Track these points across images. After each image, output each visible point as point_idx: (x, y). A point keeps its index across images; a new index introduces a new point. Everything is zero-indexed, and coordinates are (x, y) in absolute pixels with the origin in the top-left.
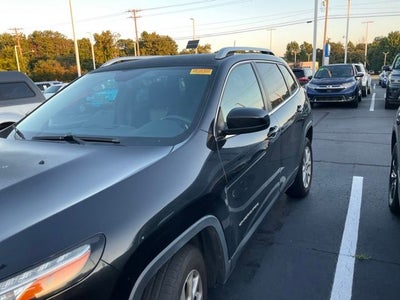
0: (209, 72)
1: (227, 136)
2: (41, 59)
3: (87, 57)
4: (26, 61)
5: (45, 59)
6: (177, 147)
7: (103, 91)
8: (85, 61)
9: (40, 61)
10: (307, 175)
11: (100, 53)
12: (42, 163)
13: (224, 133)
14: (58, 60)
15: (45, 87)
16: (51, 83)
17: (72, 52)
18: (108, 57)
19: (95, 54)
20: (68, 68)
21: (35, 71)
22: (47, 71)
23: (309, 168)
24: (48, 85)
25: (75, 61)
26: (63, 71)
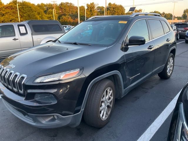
0: (126, 22)
1: (129, 46)
2: (63, 15)
3: (83, 15)
4: (57, 15)
5: (65, 15)
6: (109, 47)
7: (89, 30)
8: (82, 17)
9: (63, 16)
10: (170, 70)
11: (89, 13)
12: (67, 49)
13: (127, 45)
14: (71, 16)
15: (65, 27)
16: (67, 26)
17: (77, 12)
18: (92, 15)
19: (87, 13)
20: (74, 20)
21: (61, 20)
22: (66, 20)
23: (172, 67)
24: (66, 27)
25: (77, 17)
26: (72, 21)
